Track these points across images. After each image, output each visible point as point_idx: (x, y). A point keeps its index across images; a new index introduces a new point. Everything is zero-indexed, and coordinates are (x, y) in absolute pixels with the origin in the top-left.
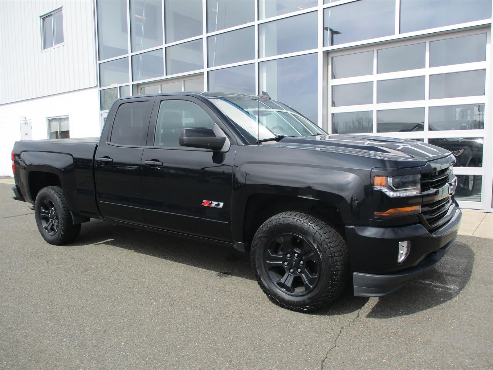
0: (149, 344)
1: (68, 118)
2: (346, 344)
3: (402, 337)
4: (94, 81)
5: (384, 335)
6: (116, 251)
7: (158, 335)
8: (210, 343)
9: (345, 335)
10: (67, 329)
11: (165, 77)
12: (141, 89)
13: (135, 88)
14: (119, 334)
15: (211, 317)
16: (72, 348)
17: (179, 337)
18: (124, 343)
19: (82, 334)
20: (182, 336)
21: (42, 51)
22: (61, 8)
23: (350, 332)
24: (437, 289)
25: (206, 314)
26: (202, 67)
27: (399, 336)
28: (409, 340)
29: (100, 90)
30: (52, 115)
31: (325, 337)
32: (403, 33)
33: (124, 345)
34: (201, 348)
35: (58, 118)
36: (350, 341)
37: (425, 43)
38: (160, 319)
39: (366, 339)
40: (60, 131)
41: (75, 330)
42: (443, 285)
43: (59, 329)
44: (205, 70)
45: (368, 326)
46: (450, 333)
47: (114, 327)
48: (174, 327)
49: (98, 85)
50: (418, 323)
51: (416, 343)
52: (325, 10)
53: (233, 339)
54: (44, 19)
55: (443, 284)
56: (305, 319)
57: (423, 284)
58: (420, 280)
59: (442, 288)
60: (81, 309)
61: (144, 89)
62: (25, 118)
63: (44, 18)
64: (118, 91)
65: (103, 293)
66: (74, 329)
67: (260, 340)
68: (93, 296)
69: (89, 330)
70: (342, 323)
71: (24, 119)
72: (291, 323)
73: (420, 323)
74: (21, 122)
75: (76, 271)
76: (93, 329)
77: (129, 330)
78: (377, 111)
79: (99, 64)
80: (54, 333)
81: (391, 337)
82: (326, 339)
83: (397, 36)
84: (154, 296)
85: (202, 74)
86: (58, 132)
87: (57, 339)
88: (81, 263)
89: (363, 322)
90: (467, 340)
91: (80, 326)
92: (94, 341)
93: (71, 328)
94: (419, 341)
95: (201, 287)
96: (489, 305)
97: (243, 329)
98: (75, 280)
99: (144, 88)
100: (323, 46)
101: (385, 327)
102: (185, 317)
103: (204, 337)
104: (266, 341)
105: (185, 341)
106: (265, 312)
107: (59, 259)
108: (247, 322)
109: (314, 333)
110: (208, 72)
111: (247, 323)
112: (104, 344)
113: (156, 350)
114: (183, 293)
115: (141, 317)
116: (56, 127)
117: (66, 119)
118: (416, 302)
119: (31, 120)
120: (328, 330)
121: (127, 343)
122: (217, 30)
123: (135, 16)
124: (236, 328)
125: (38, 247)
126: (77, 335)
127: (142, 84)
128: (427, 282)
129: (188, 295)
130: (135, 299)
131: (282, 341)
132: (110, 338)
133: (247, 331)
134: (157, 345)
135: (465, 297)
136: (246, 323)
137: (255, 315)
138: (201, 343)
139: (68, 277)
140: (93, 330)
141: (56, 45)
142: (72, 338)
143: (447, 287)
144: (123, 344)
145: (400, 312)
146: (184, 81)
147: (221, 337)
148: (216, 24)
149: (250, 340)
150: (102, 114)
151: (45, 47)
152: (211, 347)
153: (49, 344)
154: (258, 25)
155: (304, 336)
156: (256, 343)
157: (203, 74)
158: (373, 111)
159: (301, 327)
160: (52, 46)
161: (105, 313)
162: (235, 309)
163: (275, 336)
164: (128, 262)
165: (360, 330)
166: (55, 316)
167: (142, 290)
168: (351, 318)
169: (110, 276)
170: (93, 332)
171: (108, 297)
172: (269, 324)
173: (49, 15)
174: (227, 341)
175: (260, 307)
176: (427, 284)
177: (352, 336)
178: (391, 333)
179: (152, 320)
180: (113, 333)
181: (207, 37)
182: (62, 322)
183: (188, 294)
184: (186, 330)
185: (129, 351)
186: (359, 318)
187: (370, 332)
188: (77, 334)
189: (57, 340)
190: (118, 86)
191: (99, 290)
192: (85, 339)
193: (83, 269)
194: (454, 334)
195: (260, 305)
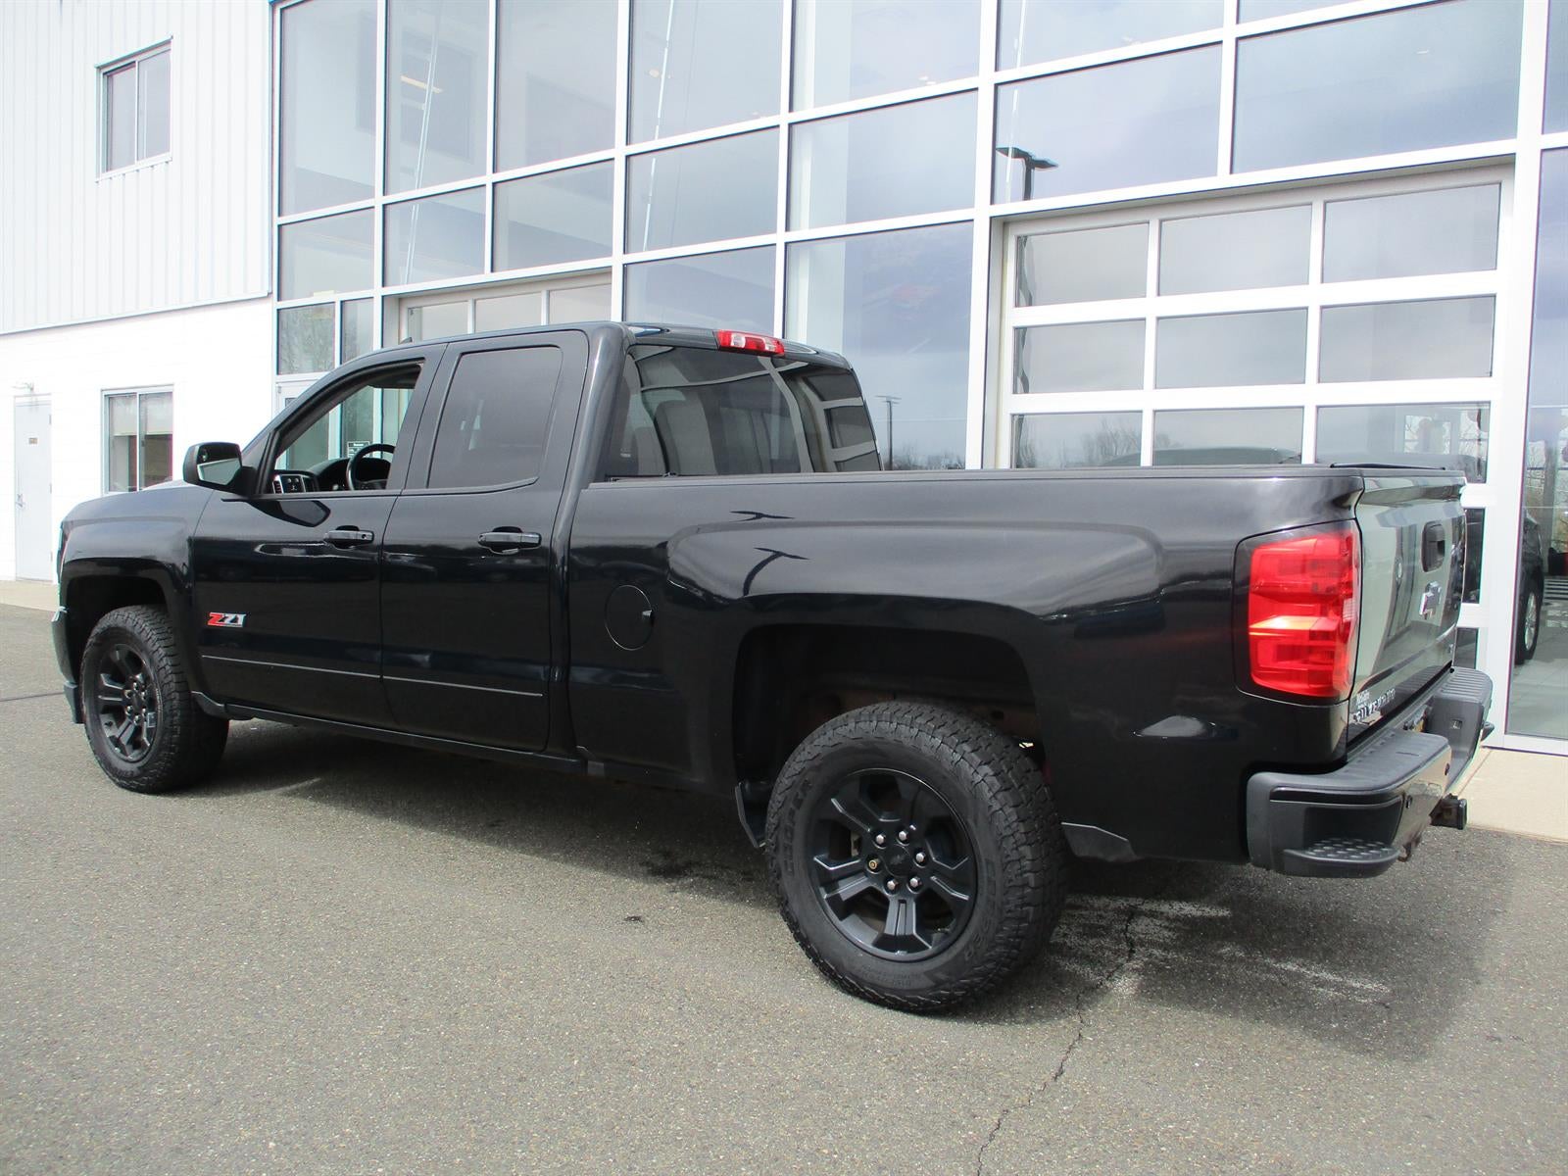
0: (361, 1150)
1: (170, 394)
2: (1015, 1166)
3: (1198, 1150)
4: (261, 280)
5: (1140, 1140)
6: (289, 832)
7: (394, 1118)
8: (566, 1151)
9: (1013, 1138)
10: (88, 1090)
11: (488, 276)
12: (411, 310)
13: (391, 306)
14: (265, 1110)
15: (576, 1062)
16: (100, 1155)
17: (463, 1127)
18: (275, 1142)
19: (137, 1107)
20: (475, 1125)
21: (98, 175)
22: (168, 42)
23: (1031, 1127)
24: (1321, 990)
25: (561, 1051)
26: (608, 252)
27: (1191, 1145)
28: (1222, 1157)
29: (278, 310)
30: (121, 382)
31: (946, 1141)
32: (1244, 170)
33: (276, 1148)
34: (533, 1168)
35: (139, 392)
36: (1027, 1157)
37: (1311, 204)
38: (407, 1064)
39: (1079, 1152)
40: (143, 434)
41: (118, 1092)
42: (1340, 979)
43: (62, 1089)
44: (616, 260)
45: (1089, 1108)
46: (1356, 1139)
47: (249, 1088)
48: (450, 1094)
49: (272, 293)
50: (1254, 1104)
51: (1241, 1169)
52: (1001, 89)
53: (641, 1140)
54: (109, 75)
55: (1340, 975)
56: (887, 1077)
57: (1277, 972)
58: (1268, 960)
59: (1338, 987)
60: (146, 1022)
61: (421, 311)
62: (32, 389)
63: (109, 72)
64: (334, 316)
65: (226, 968)
66: (113, 1090)
67: (729, 1146)
68: (193, 978)
69: (167, 1093)
70: (1008, 1097)
71: (28, 391)
72: (840, 1089)
73: (1259, 1102)
74: (18, 400)
75: (146, 892)
76: (178, 1092)
77: (297, 1101)
78: (1155, 412)
79: (280, 226)
80: (43, 1102)
81: (1163, 1149)
82: (950, 1148)
83: (1223, 179)
84: (395, 987)
85: (606, 272)
86: (134, 437)
87: (50, 1123)
88: (165, 868)
89: (1075, 1093)
90: (1409, 1164)
91: (135, 1082)
92: (177, 1132)
93: (103, 1085)
94: (1253, 1162)
95: (554, 959)
96: (1484, 1048)
97: (677, 1106)
98: (141, 924)
99: (421, 307)
100: (992, 202)
101: (1144, 1113)
102: (489, 1061)
103: (546, 1131)
104: (753, 1151)
105: (481, 1141)
106: (756, 1051)
107: (96, 850)
108: (694, 1082)
109: (911, 1127)
110: (625, 267)
111: (693, 1087)
112: (209, 1144)
113: (380, 1170)
114: (494, 978)
115: (345, 1055)
116: (130, 423)
117: (166, 396)
118: (1251, 1030)
119: (49, 394)
120: (958, 1118)
121: (286, 1144)
122: (660, 137)
123: (399, 78)
124: (656, 1101)
125: (30, 809)
126: (120, 1109)
127: (414, 295)
128: (1291, 967)
129: (508, 987)
130: (331, 995)
131: (804, 1150)
132: (230, 1124)
133: (690, 1114)
134: (387, 1152)
135: (1408, 1020)
136: (690, 1086)
137: (721, 1059)
138: (533, 1149)
139: (115, 914)
140: (176, 1095)
141: (143, 158)
142: (101, 1120)
143: (1354, 985)
144: (272, 1144)
145: (1197, 1064)
146: (549, 292)
147: (602, 1132)
148: (659, 116)
149: (699, 1144)
150: (280, 385)
151: (108, 166)
152: (567, 1165)
153: (20, 1139)
154: (790, 125)
155: (879, 1135)
156: (715, 1157)
157: (611, 273)
158: (1141, 412)
159: (870, 1106)
160: (131, 162)
161: (223, 1039)
162: (660, 1039)
163: (782, 1134)
164: (323, 869)
165: (1063, 1120)
166: (56, 1042)
167: (356, 966)
168: (1036, 1079)
169: (259, 915)
170: (178, 1103)
171: (241, 985)
172: (766, 1093)
173: (126, 64)
174: (622, 1145)
175: (741, 1032)
176: (1288, 973)
177: (1033, 1142)
178: (1163, 1133)
179: (379, 1066)
180: (244, 1109)
181: (628, 157)
182: (79, 1062)
183: (509, 982)
184: (490, 1105)
185: (290, 1170)
186: (1061, 1080)
187: (1094, 1131)
188: (123, 1106)
189: (52, 1126)
190: (338, 298)
191: (215, 960)
192: (147, 1125)
193: (169, 888)
194: (1367, 1144)
195: (742, 1028)
